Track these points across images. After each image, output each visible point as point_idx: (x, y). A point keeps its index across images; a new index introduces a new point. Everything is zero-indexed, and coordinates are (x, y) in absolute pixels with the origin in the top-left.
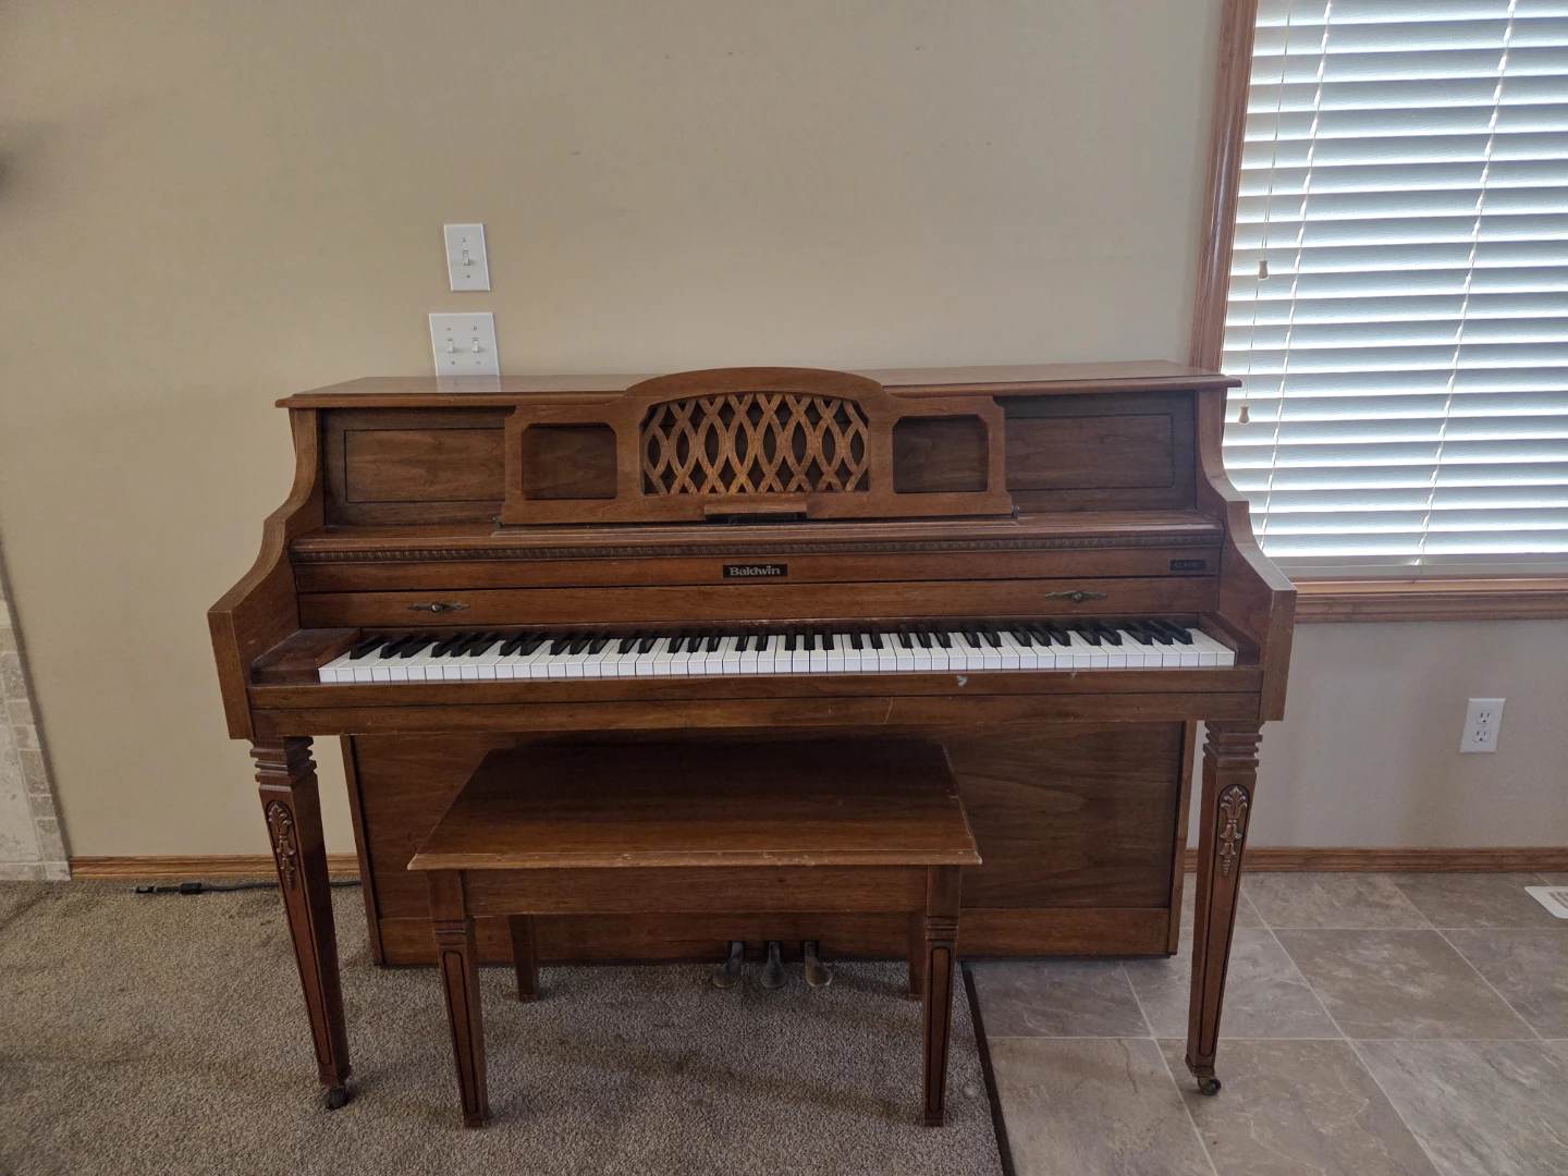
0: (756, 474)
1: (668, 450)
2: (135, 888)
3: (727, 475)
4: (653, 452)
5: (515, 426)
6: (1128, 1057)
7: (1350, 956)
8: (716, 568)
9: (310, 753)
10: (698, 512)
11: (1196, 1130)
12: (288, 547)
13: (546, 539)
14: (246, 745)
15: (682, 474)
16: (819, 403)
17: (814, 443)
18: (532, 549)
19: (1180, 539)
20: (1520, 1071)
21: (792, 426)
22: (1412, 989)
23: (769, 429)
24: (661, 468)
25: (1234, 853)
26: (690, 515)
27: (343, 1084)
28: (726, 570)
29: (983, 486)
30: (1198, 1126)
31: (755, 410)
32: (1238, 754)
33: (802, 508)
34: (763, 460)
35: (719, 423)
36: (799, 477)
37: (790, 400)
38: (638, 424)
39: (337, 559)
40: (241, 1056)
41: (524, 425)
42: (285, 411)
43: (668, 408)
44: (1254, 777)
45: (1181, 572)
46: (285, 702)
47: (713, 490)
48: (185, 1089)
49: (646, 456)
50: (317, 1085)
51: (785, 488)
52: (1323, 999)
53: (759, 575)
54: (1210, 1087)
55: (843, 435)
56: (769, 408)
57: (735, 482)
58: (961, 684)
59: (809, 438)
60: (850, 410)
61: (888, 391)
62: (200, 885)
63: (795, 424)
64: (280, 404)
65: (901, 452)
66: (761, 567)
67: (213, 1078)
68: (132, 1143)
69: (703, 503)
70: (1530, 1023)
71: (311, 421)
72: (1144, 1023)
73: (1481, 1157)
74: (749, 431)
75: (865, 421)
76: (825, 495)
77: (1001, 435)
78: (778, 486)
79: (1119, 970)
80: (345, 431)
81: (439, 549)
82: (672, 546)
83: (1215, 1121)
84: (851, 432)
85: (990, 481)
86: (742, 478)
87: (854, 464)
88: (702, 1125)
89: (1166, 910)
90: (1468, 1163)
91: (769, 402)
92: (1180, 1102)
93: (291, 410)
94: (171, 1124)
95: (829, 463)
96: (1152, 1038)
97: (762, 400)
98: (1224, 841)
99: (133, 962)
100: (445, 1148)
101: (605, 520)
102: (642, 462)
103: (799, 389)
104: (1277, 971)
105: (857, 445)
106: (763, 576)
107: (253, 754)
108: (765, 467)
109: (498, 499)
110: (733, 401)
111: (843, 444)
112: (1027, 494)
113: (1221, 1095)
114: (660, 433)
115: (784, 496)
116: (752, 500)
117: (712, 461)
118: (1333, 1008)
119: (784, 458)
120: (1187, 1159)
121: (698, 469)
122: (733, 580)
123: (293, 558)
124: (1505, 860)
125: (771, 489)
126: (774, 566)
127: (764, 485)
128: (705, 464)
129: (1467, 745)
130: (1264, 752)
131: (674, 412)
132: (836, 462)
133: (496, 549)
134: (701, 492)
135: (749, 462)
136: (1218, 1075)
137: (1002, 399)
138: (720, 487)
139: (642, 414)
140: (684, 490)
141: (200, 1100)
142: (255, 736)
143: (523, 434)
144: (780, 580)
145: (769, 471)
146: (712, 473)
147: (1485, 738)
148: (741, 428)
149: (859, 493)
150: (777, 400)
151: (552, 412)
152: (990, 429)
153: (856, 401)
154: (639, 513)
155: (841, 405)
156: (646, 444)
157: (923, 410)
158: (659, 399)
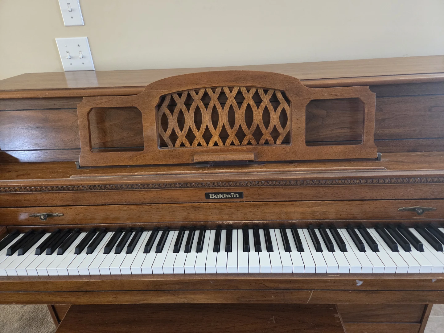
0: (224, 136)
1: (173, 121)
3: (207, 136)
4: (164, 123)
8: (201, 194)
10: (191, 158)
15: (181, 135)
16: (261, 92)
17: (258, 115)
21: (245, 106)
23: (231, 108)
24: (169, 132)
26: (186, 160)
28: (207, 195)
31: (222, 97)
33: (251, 157)
34: (228, 127)
35: (201, 105)
36: (249, 136)
37: (243, 90)
38: (154, 108)
41: (87, 108)
43: (172, 97)
47: (199, 145)
49: (160, 125)
51: (241, 142)
53: (226, 198)
55: (275, 111)
56: (231, 97)
57: (211, 140)
58: (358, 285)
59: (254, 113)
60: (279, 96)
61: (303, 83)
63: (246, 105)
66: (227, 193)
69: (193, 154)
74: (219, 110)
75: (288, 101)
76: (266, 147)
77: (373, 110)
78: (237, 142)
82: (175, 183)
84: (279, 109)
85: (365, 138)
86: (216, 138)
87: (281, 128)
89: (419, 324)
91: (231, 92)
95: (267, 128)
97: (226, 90)
101: (138, 163)
102: (158, 128)
103: (249, 84)
105: (284, 116)
106: (229, 198)
108: (229, 131)
110: (210, 91)
111: (275, 117)
114: (168, 112)
115: (240, 148)
116: (222, 151)
117: (198, 128)
119: (240, 125)
121: (190, 132)
122: (211, 201)
127: (228, 141)
128: (194, 130)
131: (175, 99)
132: (271, 127)
133: (72, 186)
134: (193, 145)
135: (219, 128)
137: (374, 86)
138: (204, 143)
139: (156, 101)
140: (182, 145)
143: (88, 113)
144: (239, 200)
145: (232, 133)
146: (198, 134)
148: (215, 108)
149: (284, 146)
150: (235, 91)
151: (103, 101)
152: (366, 106)
153: (284, 91)
154: (157, 160)
155: (275, 92)
156: (160, 119)
157: (326, 94)
158: (165, 92)
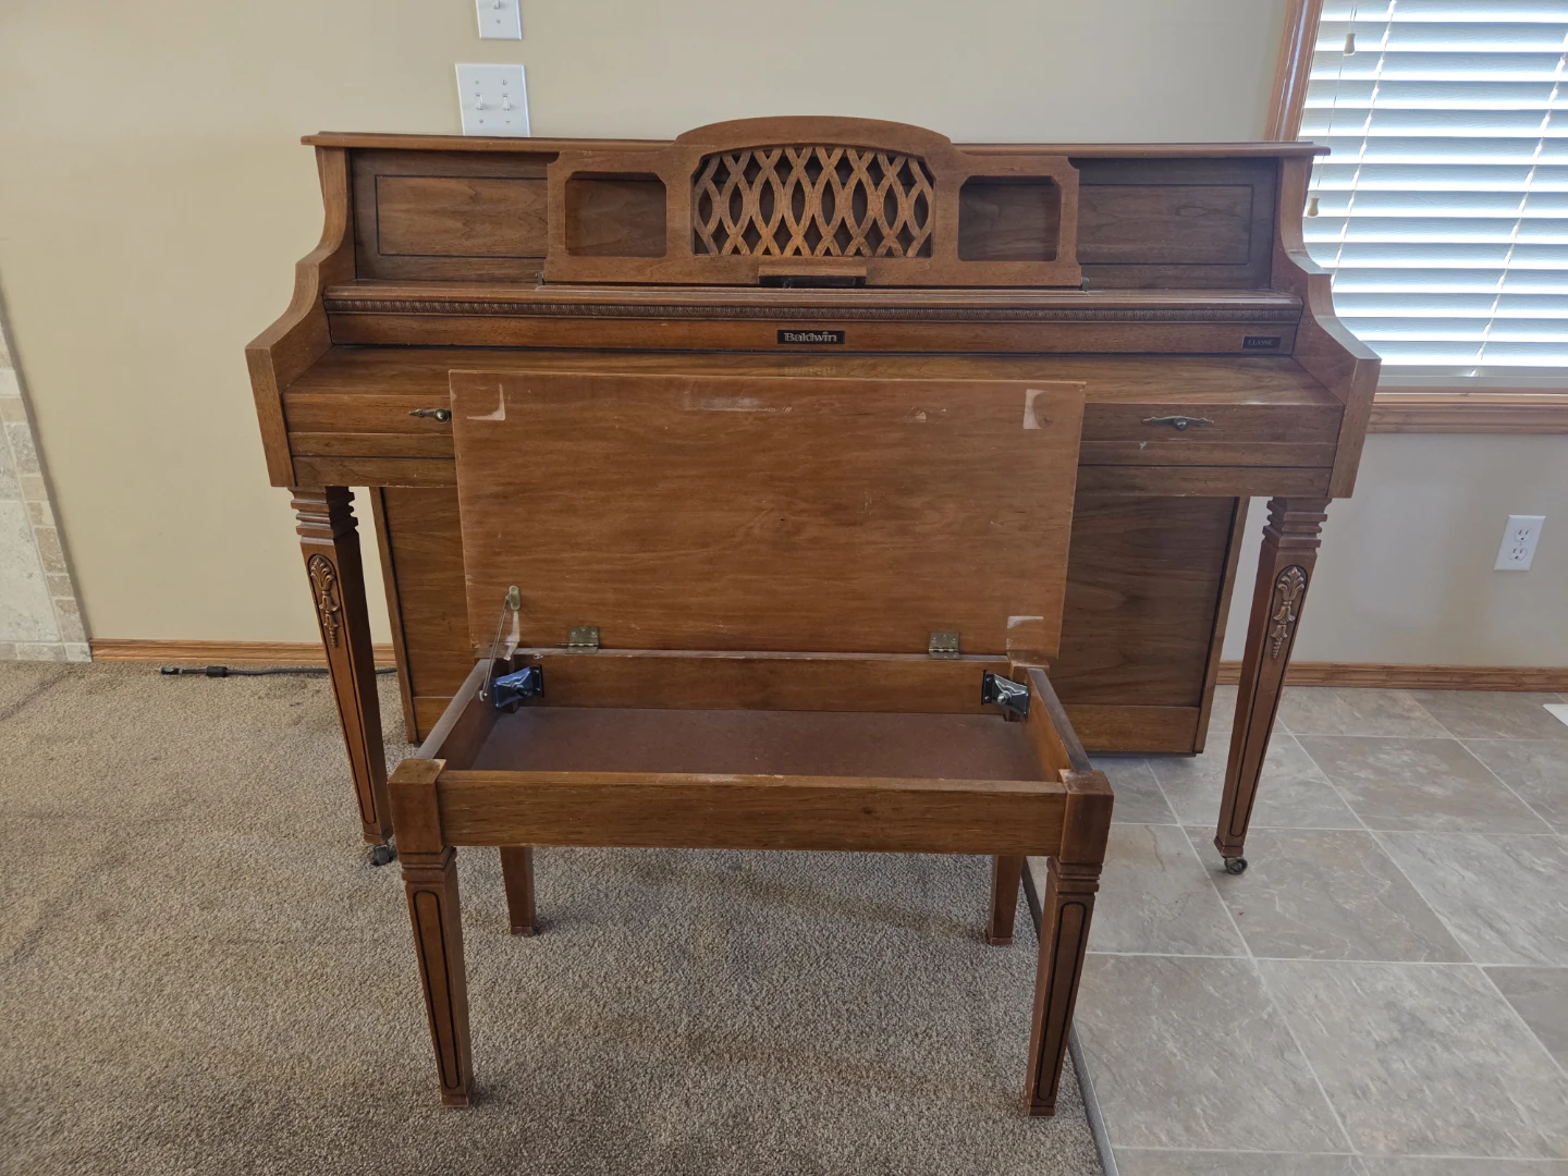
0: (813, 235)
1: (720, 206)
2: (160, 669)
3: (782, 235)
4: (704, 206)
5: (558, 174)
6: (1155, 841)
7: (1371, 760)
8: (771, 332)
9: (352, 509)
10: (751, 274)
11: (1223, 903)
12: (322, 293)
13: (593, 294)
14: (285, 495)
15: (735, 232)
16: (882, 159)
17: (876, 203)
18: (577, 304)
19: (1257, 313)
20: (1539, 862)
21: (852, 183)
22: (1433, 789)
23: (828, 186)
24: (712, 226)
25: (1286, 636)
26: (743, 278)
27: (387, 843)
28: (781, 334)
29: (1050, 256)
30: (1224, 899)
31: (814, 166)
32: (1301, 534)
33: (862, 272)
34: (820, 221)
35: (775, 179)
36: (858, 240)
37: (852, 155)
38: (688, 177)
39: (374, 309)
40: (283, 818)
41: (568, 173)
42: (312, 149)
43: (722, 161)
44: (1315, 557)
45: (1255, 350)
46: (327, 449)
47: (767, 252)
48: (228, 845)
49: (697, 212)
50: (362, 843)
51: (843, 251)
52: (1345, 795)
53: (815, 342)
54: (1236, 867)
55: (907, 196)
56: (829, 163)
57: (790, 243)
59: (870, 197)
60: (915, 168)
61: (957, 148)
62: (225, 668)
63: (855, 182)
64: (306, 140)
65: (967, 219)
66: (816, 333)
67: (256, 837)
68: (179, 890)
69: (755, 266)
70: (1548, 821)
71: (340, 160)
72: (1170, 812)
73: (1498, 931)
74: (807, 187)
75: (931, 179)
76: (886, 260)
77: (1075, 199)
78: (835, 249)
79: (1144, 767)
80: (376, 176)
81: (481, 301)
82: (724, 306)
83: (1242, 895)
84: (914, 193)
85: (1060, 250)
86: (798, 240)
87: (917, 228)
88: (742, 888)
89: (1196, 709)
90: (1487, 937)
91: (829, 157)
92: (1207, 880)
93: (319, 148)
94: (216, 875)
95: (891, 225)
96: (1178, 825)
97: (821, 154)
98: (1277, 622)
99: (164, 735)
100: (492, 901)
101: (653, 281)
102: (692, 216)
103: (861, 142)
104: (1299, 771)
105: (921, 206)
106: (819, 342)
107: (294, 505)
108: (823, 229)
109: (541, 257)
110: (790, 154)
111: (906, 206)
112: (1096, 267)
113: (1246, 872)
114: (712, 188)
115: (842, 259)
116: (808, 263)
117: (767, 219)
118: (1355, 804)
119: (843, 219)
120: (1215, 926)
121: (751, 228)
122: (787, 347)
123: (328, 306)
124: (1524, 679)
125: (828, 253)
126: (830, 333)
127: (821, 248)
128: (760, 223)
129: (1504, 562)
130: (1327, 533)
131: (727, 164)
132: (898, 225)
133: (539, 303)
134: (754, 253)
135: (805, 222)
136: (1245, 856)
137: (1080, 161)
138: (775, 249)
139: (694, 165)
140: (736, 251)
141: (244, 855)
142: (296, 485)
143: (567, 182)
144: (838, 348)
145: (827, 232)
146: (766, 232)
147: (1521, 556)
148: (798, 187)
149: (921, 260)
150: (837, 154)
151: (598, 159)
152: (1063, 192)
153: (922, 158)
154: (690, 274)
155: (906, 162)
156: (698, 199)
157: (994, 170)
158: (712, 149)
